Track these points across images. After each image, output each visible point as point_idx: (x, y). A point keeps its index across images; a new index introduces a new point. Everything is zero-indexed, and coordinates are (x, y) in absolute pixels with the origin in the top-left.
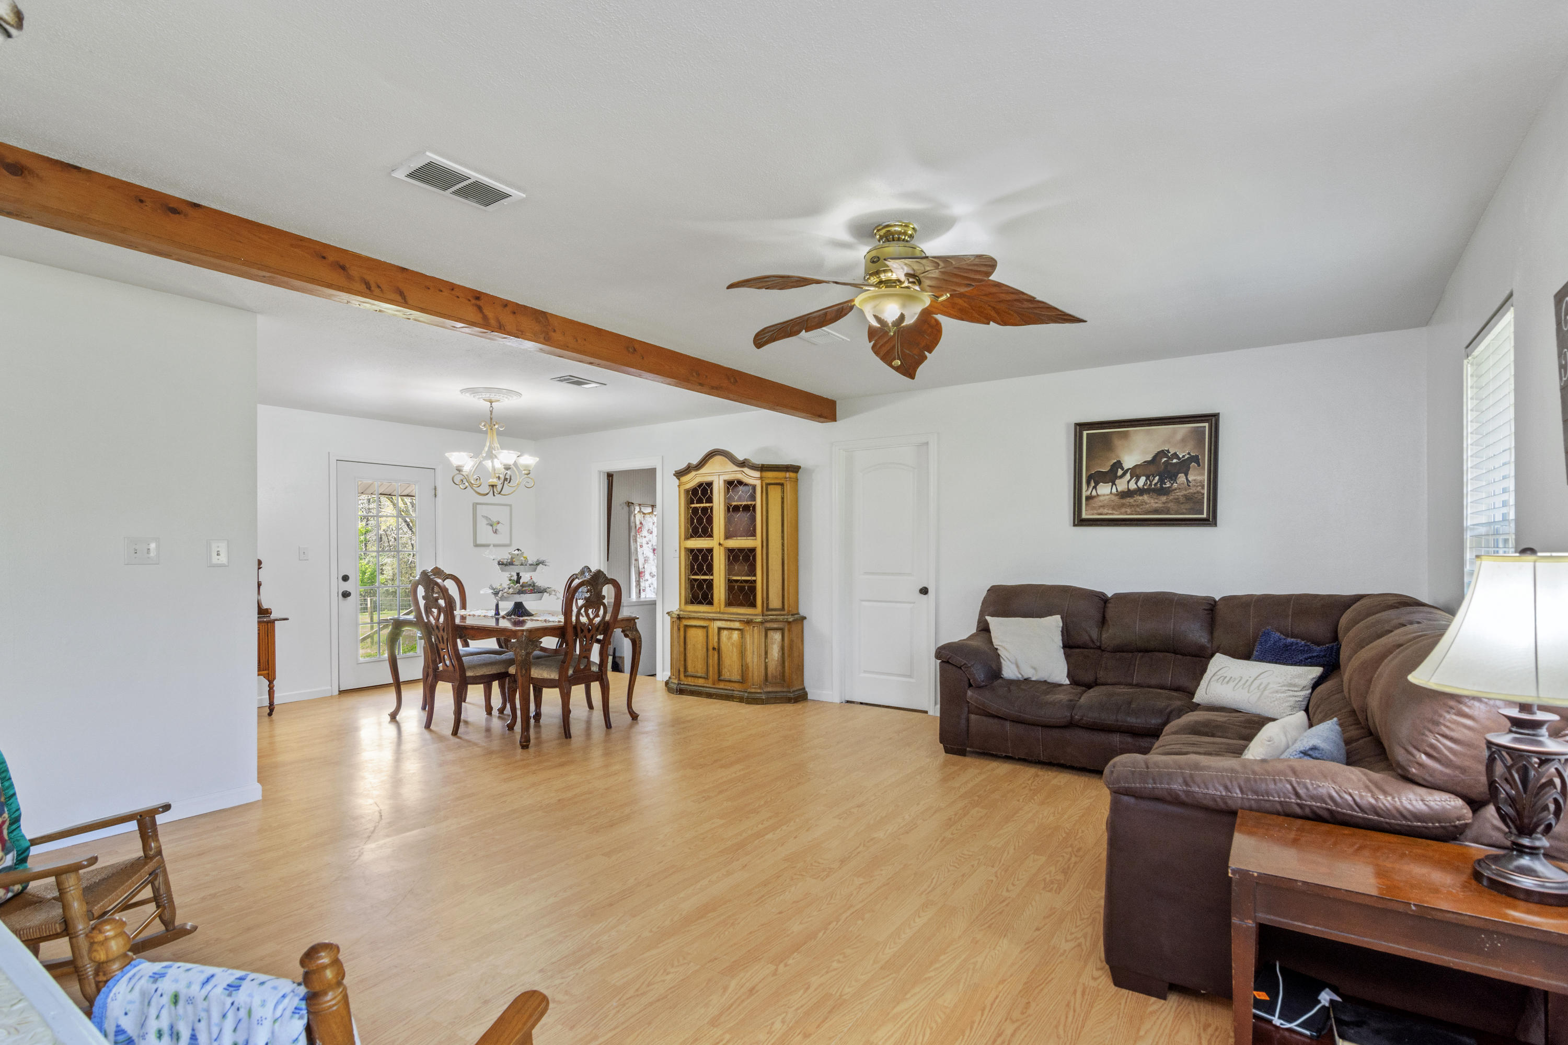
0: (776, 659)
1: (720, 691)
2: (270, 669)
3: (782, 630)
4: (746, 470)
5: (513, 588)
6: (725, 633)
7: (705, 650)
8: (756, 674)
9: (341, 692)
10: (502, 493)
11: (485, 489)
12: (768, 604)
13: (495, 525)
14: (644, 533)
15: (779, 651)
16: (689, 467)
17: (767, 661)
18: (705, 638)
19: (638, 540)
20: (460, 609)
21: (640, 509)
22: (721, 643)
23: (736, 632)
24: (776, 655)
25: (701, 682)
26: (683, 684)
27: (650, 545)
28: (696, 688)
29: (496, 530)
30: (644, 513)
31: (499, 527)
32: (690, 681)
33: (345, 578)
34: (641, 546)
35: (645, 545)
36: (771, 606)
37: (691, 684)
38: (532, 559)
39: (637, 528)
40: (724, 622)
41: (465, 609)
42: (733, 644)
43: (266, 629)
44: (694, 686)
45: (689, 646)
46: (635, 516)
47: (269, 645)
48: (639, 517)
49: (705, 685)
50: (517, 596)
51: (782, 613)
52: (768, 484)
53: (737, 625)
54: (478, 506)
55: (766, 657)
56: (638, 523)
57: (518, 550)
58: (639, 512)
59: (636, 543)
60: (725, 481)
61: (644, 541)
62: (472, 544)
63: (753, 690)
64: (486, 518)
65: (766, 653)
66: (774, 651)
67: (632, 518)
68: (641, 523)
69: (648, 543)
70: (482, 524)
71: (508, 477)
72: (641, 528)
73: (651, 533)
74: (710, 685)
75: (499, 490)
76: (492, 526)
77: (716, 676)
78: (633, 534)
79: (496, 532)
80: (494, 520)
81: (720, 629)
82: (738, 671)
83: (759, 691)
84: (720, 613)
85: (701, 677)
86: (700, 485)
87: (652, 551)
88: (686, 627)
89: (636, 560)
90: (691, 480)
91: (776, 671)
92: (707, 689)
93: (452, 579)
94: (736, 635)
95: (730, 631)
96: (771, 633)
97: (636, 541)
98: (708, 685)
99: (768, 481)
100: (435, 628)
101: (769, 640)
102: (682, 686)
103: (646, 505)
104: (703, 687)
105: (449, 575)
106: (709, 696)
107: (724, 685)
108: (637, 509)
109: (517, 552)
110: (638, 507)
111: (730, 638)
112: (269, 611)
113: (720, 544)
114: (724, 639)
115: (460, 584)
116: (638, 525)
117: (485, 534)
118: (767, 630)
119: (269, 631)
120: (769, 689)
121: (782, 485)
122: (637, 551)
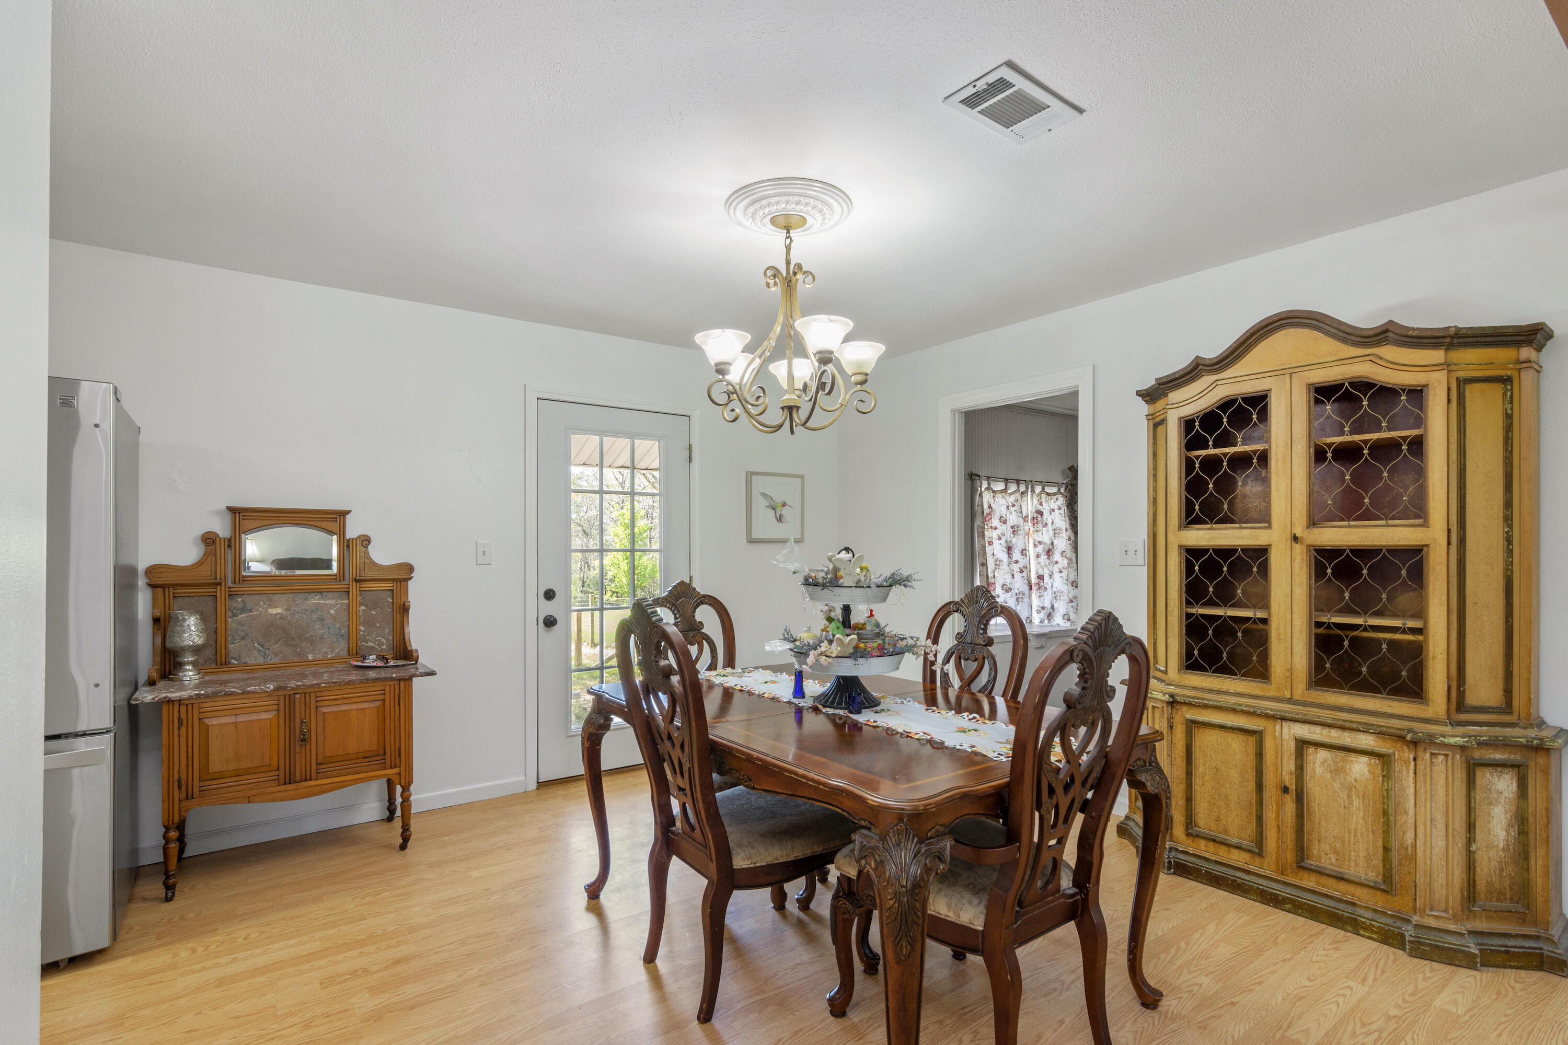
0: (1501, 845)
1: (1304, 895)
2: (403, 765)
3: (1519, 769)
4: (1389, 352)
5: (840, 642)
6: (1318, 760)
7: (1251, 785)
8: (1440, 879)
9: (541, 785)
10: (808, 424)
11: (775, 416)
12: (1461, 694)
13: (778, 509)
14: (995, 522)
15: (1510, 825)
16: (1197, 365)
17: (1474, 848)
18: (1252, 757)
19: (986, 533)
20: (724, 667)
21: (989, 484)
22: (1307, 778)
23: (1364, 759)
24: (1502, 834)
25: (1237, 858)
26: (1184, 852)
27: (1003, 541)
28: (1224, 869)
29: (781, 515)
30: (994, 492)
31: (785, 511)
32: (1203, 848)
33: (549, 595)
34: (991, 543)
35: (996, 542)
36: (1472, 699)
37: (1207, 855)
38: (880, 571)
39: (985, 514)
40: (1318, 729)
41: (733, 668)
42: (1350, 789)
43: (397, 692)
44: (1216, 862)
45: (1200, 768)
46: (981, 495)
47: (402, 720)
48: (987, 497)
49: (1252, 868)
50: (849, 662)
51: (1506, 718)
52: (1462, 383)
53: (1366, 741)
54: (754, 477)
55: (1470, 840)
56: (986, 506)
57: (847, 549)
58: (987, 489)
59: (984, 538)
60: (1309, 386)
61: (995, 534)
62: (745, 540)
63: (1433, 923)
64: (764, 495)
65: (1471, 827)
66: (1494, 822)
67: (977, 498)
68: (990, 507)
69: (1000, 539)
70: (760, 505)
71: (827, 380)
72: (989, 514)
73: (1005, 522)
74: (1268, 873)
75: (803, 418)
76: (774, 509)
77: (1290, 856)
78: (978, 523)
79: (780, 519)
80: (778, 499)
81: (1302, 745)
82: (1368, 858)
83: (1452, 927)
84: (1290, 701)
85: (1239, 848)
86: (1226, 405)
87: (1006, 550)
88: (1192, 725)
89: (984, 565)
90: (1202, 394)
91: (1501, 876)
92: (1261, 881)
93: (710, 604)
94: (1360, 767)
95: (1341, 754)
96: (1485, 776)
97: (983, 536)
98: (1261, 872)
99: (1462, 374)
100: (665, 736)
101: (1479, 795)
102: (1181, 856)
103: (997, 479)
104: (1248, 872)
105: (704, 596)
106: (1273, 900)
107: (1317, 883)
108: (985, 485)
109: (844, 555)
110: (986, 482)
111: (1337, 771)
112: (414, 654)
113: (1295, 539)
114: (1319, 771)
115: (724, 615)
116: (987, 511)
117: (765, 525)
118: (1472, 768)
119: (402, 695)
120: (1481, 925)
121: (1505, 381)
122: (984, 551)
